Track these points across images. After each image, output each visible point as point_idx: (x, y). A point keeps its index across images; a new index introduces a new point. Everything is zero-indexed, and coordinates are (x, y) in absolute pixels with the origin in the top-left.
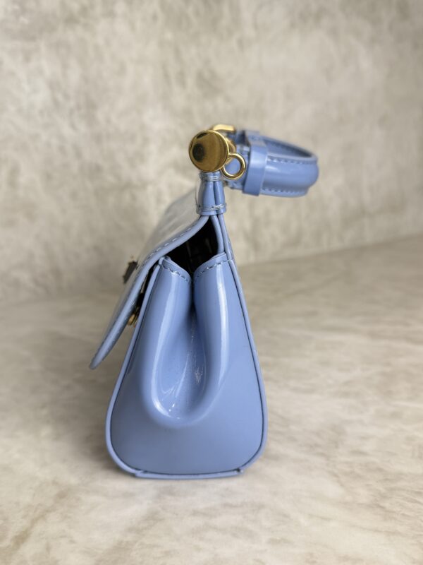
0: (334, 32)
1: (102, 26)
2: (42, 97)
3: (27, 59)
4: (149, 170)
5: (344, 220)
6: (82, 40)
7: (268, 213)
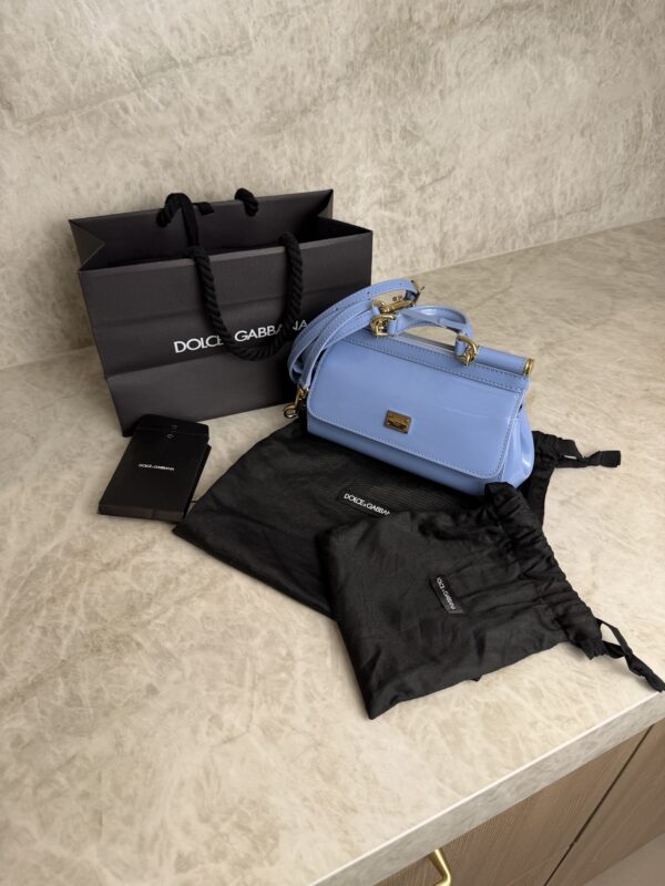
5: (531, 225)
6: (313, 123)
7: (456, 227)
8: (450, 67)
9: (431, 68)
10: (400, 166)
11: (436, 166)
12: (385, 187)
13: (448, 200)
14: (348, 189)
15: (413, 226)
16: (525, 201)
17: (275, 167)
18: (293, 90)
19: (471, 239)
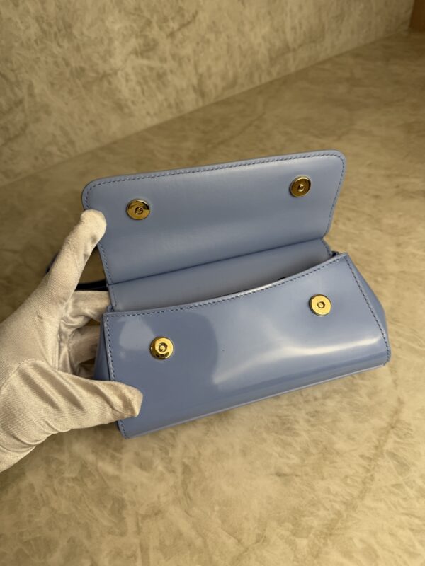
3: (16, 5)
5: (271, 59)
7: (209, 68)
10: (147, 14)
11: (180, 11)
12: (137, 37)
13: (198, 44)
14: (102, 41)
15: (171, 71)
16: (264, 38)
17: (22, 27)
19: (224, 78)
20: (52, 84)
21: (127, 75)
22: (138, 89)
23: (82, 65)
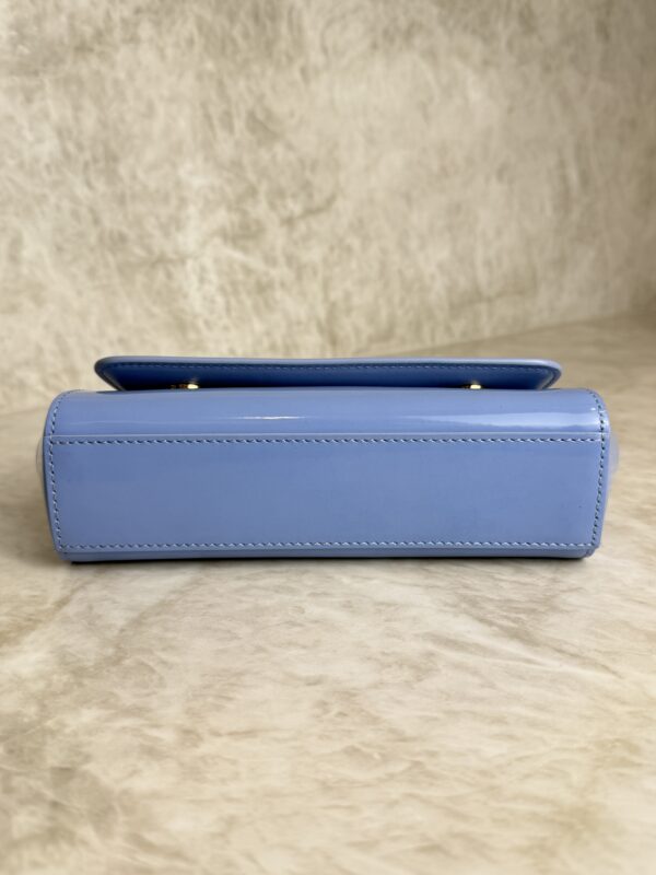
0: (431, 55)
1: (122, 55)
2: (49, 147)
3: (29, 100)
4: (189, 239)
5: (452, 306)
6: (98, 73)
7: (348, 296)
8: (312, 36)
9: (284, 28)
10: (251, 176)
11: (307, 187)
12: (229, 208)
13: (332, 249)
14: (166, 199)
15: (283, 285)
16: (440, 266)
17: (29, 137)
18: (58, 9)
19: (372, 318)
20: (60, 249)
21: (203, 269)
22: (220, 300)
23: (125, 229)
